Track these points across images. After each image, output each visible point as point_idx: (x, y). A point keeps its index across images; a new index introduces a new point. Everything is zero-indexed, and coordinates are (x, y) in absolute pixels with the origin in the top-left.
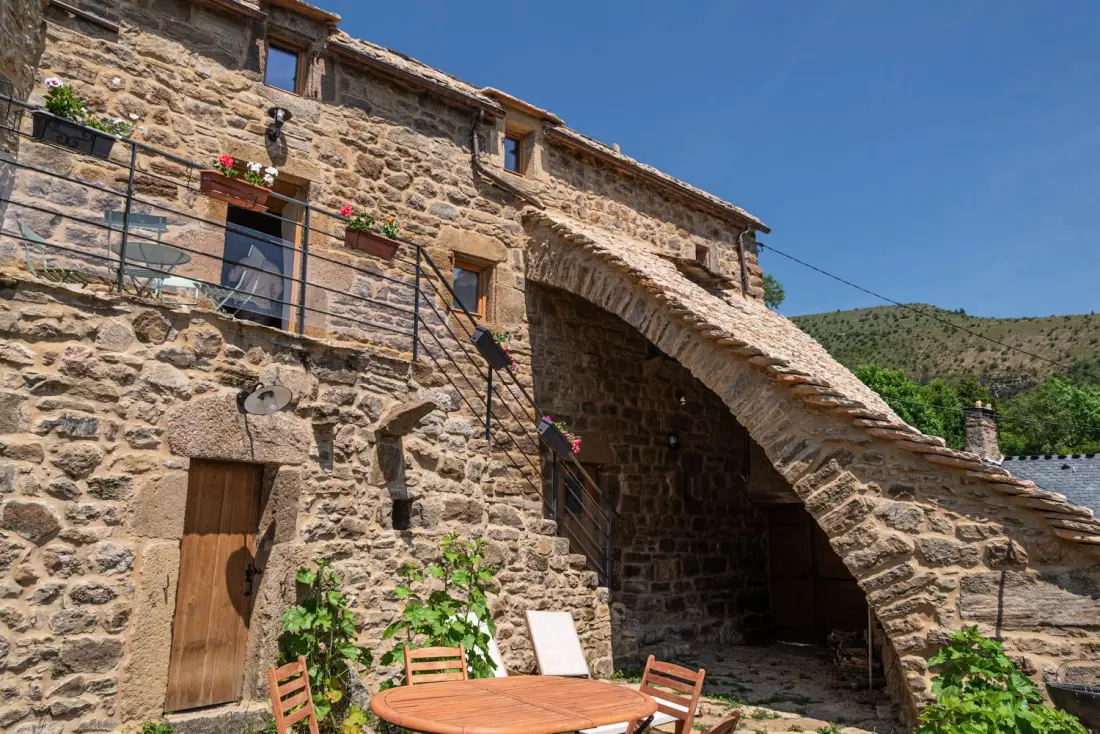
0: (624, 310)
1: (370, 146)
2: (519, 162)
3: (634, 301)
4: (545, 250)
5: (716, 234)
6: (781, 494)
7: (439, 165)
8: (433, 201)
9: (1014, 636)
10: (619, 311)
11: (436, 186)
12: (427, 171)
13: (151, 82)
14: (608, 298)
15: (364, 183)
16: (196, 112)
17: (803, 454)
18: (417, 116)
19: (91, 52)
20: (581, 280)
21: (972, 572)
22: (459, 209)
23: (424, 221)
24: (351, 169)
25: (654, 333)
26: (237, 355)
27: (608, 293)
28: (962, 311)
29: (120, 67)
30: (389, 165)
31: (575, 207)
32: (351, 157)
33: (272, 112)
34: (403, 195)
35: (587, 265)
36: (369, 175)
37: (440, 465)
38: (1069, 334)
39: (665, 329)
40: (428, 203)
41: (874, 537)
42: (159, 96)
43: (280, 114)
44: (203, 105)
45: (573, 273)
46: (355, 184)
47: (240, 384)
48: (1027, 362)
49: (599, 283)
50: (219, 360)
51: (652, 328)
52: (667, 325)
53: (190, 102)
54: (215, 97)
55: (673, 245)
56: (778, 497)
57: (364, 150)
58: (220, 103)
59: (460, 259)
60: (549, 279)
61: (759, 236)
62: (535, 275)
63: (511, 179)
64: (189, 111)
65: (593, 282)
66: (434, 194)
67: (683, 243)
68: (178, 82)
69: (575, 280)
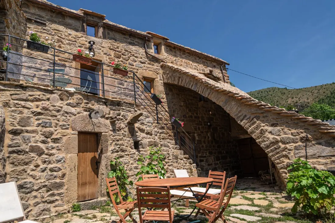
0: (192, 87)
1: (117, 50)
2: (158, 51)
3: (194, 84)
4: (168, 74)
5: (214, 67)
6: (241, 136)
7: (136, 53)
8: (136, 63)
9: (311, 161)
10: (190, 87)
11: (136, 59)
12: (133, 55)
13: (56, 37)
14: (187, 84)
15: (116, 60)
16: (69, 44)
17: (246, 118)
18: (129, 41)
19: (39, 30)
20: (179, 80)
21: (297, 144)
22: (143, 65)
23: (134, 69)
24: (113, 56)
25: (201, 92)
26: (87, 103)
27: (186, 83)
28: (286, 88)
29: (48, 34)
30: (123, 54)
31: (174, 62)
32: (112, 53)
33: (90, 43)
34: (127, 62)
35: (180, 76)
36: (118, 58)
37: (146, 131)
38: (317, 91)
39: (203, 90)
40: (134, 64)
41: (268, 138)
42: (59, 41)
43: (92, 43)
44: (71, 42)
45: (176, 79)
46: (114, 60)
47: (89, 111)
48: (306, 100)
49: (184, 81)
50: (83, 105)
51: (200, 90)
52: (204, 89)
53: (67, 42)
54: (74, 40)
55: (203, 70)
56: (240, 137)
57: (116, 51)
58: (76, 41)
59: (145, 78)
60: (170, 81)
61: (227, 66)
62: (166, 81)
63: (157, 56)
64: (67, 44)
65: (182, 80)
66: (136, 61)
67: (206, 70)
68: (63, 36)
69: (177, 81)
